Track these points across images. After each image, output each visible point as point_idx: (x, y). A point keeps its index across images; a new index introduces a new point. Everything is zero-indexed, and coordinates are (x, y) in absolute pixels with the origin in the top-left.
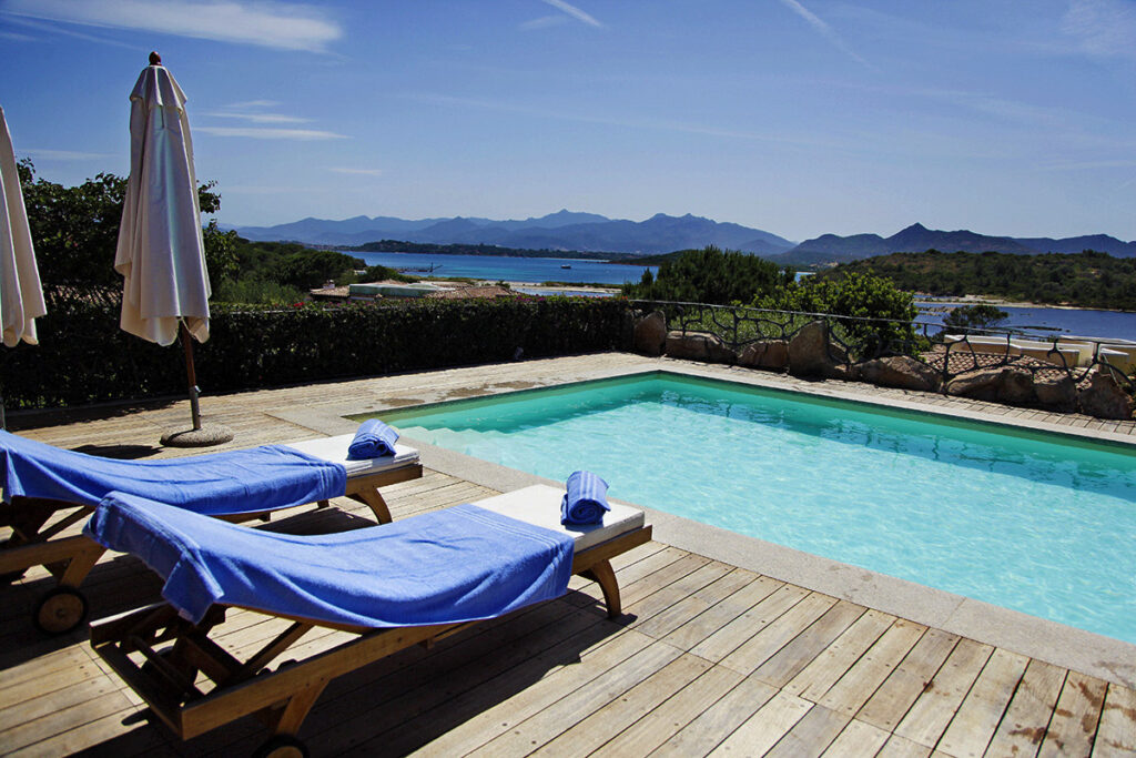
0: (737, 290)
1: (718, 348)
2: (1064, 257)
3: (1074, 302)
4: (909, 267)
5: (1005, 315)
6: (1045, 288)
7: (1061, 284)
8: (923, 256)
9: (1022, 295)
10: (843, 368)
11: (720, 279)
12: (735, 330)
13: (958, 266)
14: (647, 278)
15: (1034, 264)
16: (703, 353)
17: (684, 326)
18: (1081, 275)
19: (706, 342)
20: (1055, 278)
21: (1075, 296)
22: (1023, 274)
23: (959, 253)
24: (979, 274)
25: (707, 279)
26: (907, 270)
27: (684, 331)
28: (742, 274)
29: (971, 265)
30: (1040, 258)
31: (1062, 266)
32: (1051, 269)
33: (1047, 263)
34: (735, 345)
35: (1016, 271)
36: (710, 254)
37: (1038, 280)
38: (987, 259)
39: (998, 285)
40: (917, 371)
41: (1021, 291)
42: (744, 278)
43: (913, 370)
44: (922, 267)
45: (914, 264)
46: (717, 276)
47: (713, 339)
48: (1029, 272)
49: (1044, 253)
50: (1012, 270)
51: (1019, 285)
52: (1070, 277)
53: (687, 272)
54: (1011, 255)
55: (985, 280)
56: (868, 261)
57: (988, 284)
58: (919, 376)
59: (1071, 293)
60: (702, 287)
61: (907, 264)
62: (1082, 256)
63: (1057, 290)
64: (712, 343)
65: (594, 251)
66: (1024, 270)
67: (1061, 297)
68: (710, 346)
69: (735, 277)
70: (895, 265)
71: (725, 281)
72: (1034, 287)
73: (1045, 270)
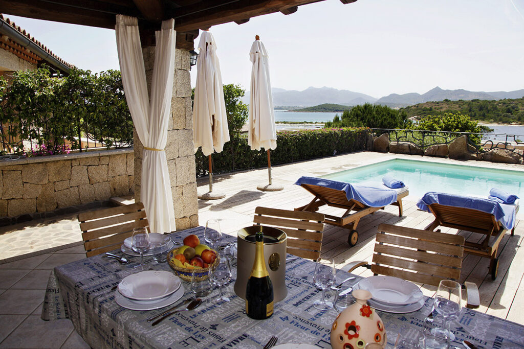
0: (382, 123)
1: (415, 149)
2: (513, 100)
3: (519, 123)
4: (435, 108)
5: (493, 130)
6: (504, 116)
7: (512, 114)
8: (442, 102)
9: (492, 120)
10: (475, 155)
11: (373, 118)
12: (423, 140)
13: (459, 107)
14: (337, 119)
15: (497, 104)
16: (408, 151)
17: (398, 139)
18: (522, 109)
19: (409, 146)
20: (509, 111)
21: (519, 119)
22: (492, 109)
23: (460, 100)
24: (470, 111)
25: (367, 118)
26: (434, 110)
27: (398, 141)
28: (383, 116)
29: (466, 106)
30: (501, 102)
31: (512, 105)
32: (507, 107)
33: (504, 103)
34: (422, 146)
35: (489, 108)
36: (367, 107)
37: (500, 112)
38: (474, 103)
39: (480, 116)
40: (511, 155)
41: (492, 118)
42: (384, 117)
43: (509, 155)
44: (441, 108)
45: (437, 107)
46: (372, 116)
47: (412, 144)
48: (495, 108)
49: (503, 99)
50: (487, 108)
51: (490, 115)
52: (516, 110)
53: (357, 115)
54: (486, 100)
55: (473, 113)
56: (415, 106)
57: (475, 115)
58: (511, 158)
59: (517, 118)
60: (365, 122)
61: (434, 107)
62: (522, 99)
63: (509, 117)
64: (413, 146)
65: (280, 106)
66: (493, 107)
67: (512, 120)
68: (411, 148)
69: (380, 117)
70: (428, 107)
71: (375, 118)
72: (498, 116)
73: (503, 107)
